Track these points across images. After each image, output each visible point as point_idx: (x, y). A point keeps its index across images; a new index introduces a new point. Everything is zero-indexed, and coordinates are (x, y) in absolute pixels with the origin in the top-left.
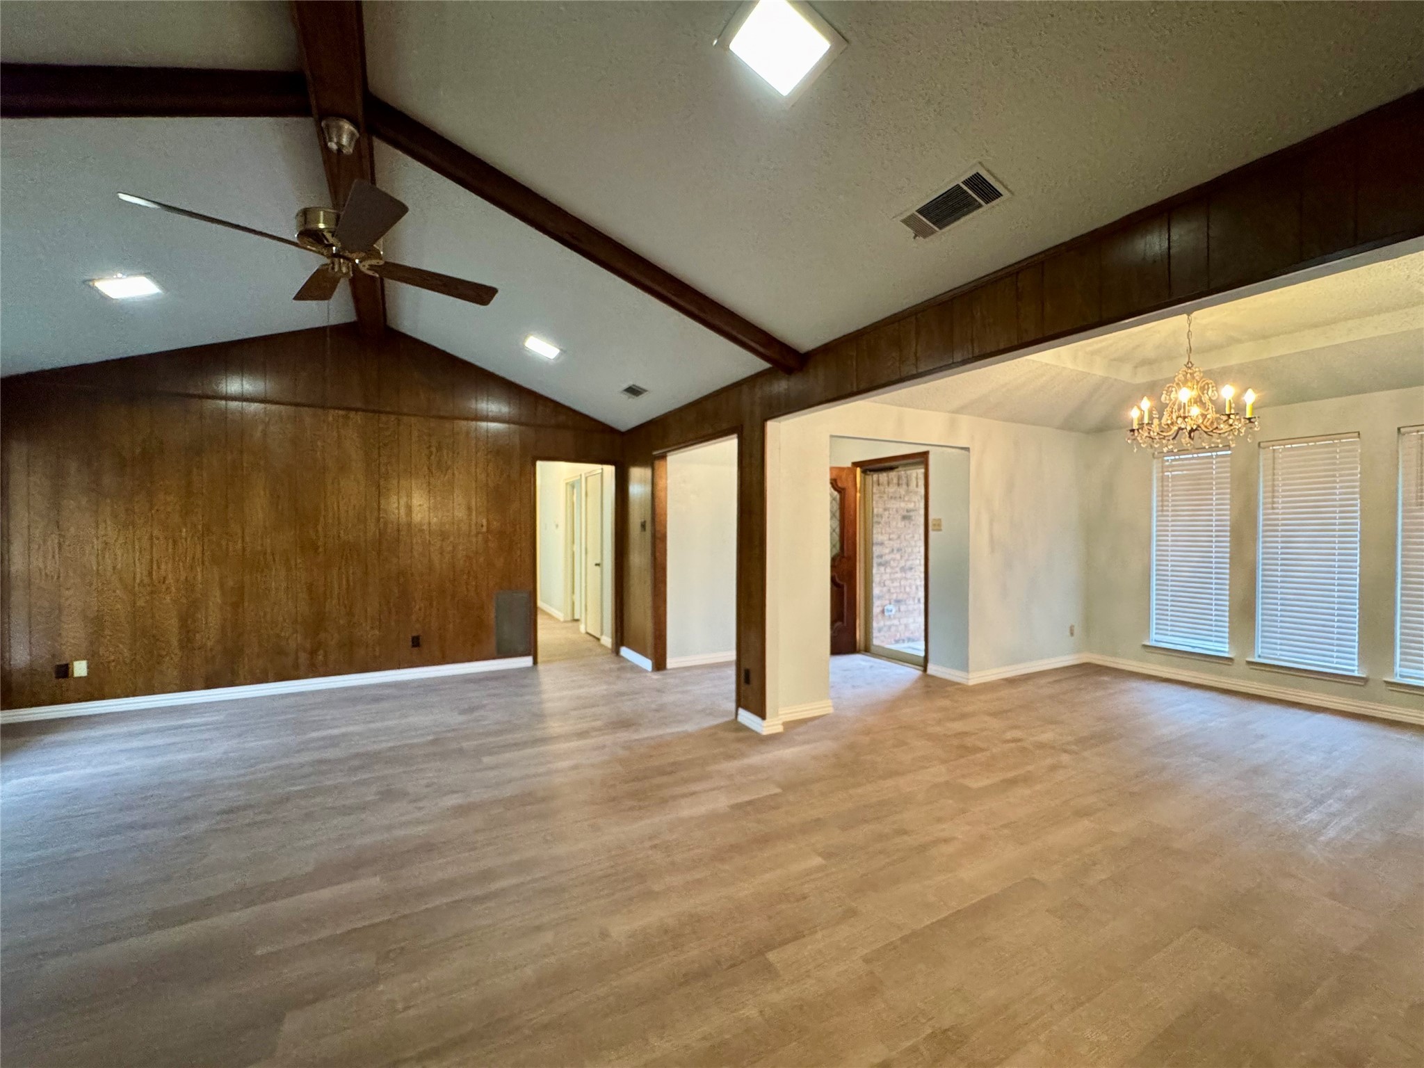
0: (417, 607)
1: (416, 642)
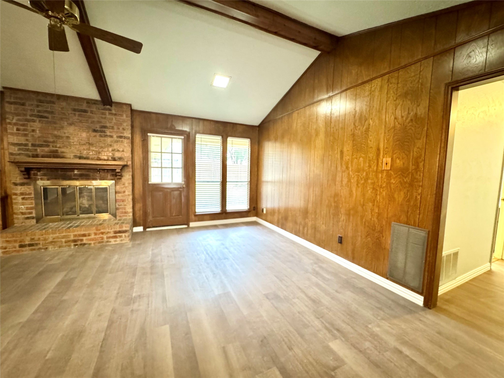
0: (342, 218)
1: (341, 240)
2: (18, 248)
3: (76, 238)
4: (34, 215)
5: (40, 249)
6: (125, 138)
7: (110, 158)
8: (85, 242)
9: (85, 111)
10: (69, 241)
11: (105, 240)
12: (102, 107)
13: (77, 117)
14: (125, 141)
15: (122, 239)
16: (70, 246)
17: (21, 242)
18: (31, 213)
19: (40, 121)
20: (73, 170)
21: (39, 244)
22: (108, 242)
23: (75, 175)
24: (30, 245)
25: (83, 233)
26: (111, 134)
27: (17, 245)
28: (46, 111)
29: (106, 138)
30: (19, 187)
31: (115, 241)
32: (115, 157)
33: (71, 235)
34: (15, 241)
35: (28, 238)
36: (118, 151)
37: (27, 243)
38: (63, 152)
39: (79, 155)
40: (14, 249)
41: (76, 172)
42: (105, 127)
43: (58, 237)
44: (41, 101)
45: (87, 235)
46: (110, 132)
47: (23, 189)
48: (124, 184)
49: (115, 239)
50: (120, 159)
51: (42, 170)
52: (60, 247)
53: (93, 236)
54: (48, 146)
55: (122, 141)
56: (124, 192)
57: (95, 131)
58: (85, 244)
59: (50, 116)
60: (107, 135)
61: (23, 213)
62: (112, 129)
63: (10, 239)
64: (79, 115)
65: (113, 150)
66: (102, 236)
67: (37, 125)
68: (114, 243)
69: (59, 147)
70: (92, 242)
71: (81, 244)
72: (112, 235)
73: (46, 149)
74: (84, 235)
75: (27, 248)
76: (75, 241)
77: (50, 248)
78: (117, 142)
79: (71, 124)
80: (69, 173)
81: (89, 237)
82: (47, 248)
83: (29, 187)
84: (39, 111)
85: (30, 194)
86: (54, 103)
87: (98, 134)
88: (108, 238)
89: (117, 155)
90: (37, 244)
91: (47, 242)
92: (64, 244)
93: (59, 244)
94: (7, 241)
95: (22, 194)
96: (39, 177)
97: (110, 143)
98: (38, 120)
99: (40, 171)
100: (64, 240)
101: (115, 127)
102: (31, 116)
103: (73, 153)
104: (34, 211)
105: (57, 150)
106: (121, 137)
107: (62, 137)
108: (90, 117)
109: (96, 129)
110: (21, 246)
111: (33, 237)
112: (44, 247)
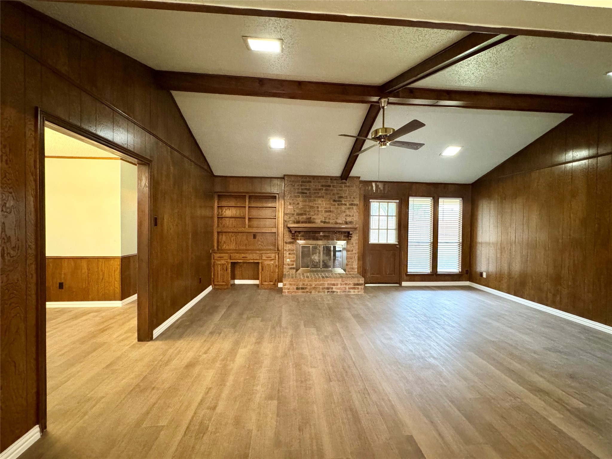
2: (295, 290)
3: (329, 286)
4: (294, 266)
5: (307, 292)
6: (354, 205)
7: (344, 223)
8: (334, 290)
9: (329, 186)
10: (325, 288)
11: (347, 290)
12: (340, 181)
13: (324, 191)
14: (355, 207)
15: (359, 290)
16: (325, 292)
17: (297, 285)
18: (293, 265)
19: (302, 196)
20: (319, 232)
21: (307, 288)
22: (349, 292)
23: (321, 236)
24: (302, 288)
25: (333, 282)
26: (346, 203)
27: (295, 287)
28: (306, 189)
29: (342, 206)
30: (288, 245)
31: (354, 292)
32: (347, 221)
33: (325, 283)
34: (294, 285)
35: (301, 283)
36: (350, 216)
37: (300, 287)
38: (313, 219)
39: (323, 220)
40: (293, 290)
41: (321, 234)
42: (341, 197)
43: (318, 284)
44: (303, 182)
45: (336, 284)
46: (345, 201)
47: (290, 247)
48: (353, 244)
49: (354, 290)
50: (351, 222)
51: (301, 232)
52: (319, 292)
53: (339, 286)
54: (306, 214)
55: (353, 207)
56: (352, 251)
57: (334, 201)
58: (334, 292)
59: (308, 192)
60: (342, 204)
61: (289, 265)
62: (346, 198)
63: (292, 283)
64: (326, 190)
65: (346, 216)
66: (345, 286)
67: (301, 199)
68: (353, 293)
69: (312, 215)
70: (339, 291)
71: (331, 292)
72: (352, 286)
73: (305, 217)
74: (334, 285)
75: (301, 290)
76: (328, 288)
77: (313, 291)
78: (349, 208)
79: (320, 197)
80: (317, 235)
81: (337, 287)
82: (311, 292)
83: (294, 245)
84: (302, 189)
85: (293, 250)
86: (310, 182)
87: (336, 203)
88: (349, 288)
89: (349, 219)
90: (306, 288)
91: (312, 287)
92: (321, 290)
93: (318, 290)
94: (290, 284)
95: (289, 250)
96: (299, 238)
97: (344, 210)
98: (301, 195)
99: (300, 233)
100: (321, 287)
101: (349, 197)
102: (298, 193)
103: (320, 219)
104: (295, 263)
105: (311, 217)
106: (352, 204)
107: (314, 207)
108: (332, 190)
109: (335, 199)
110: (297, 289)
111: (304, 282)
112: (310, 291)
